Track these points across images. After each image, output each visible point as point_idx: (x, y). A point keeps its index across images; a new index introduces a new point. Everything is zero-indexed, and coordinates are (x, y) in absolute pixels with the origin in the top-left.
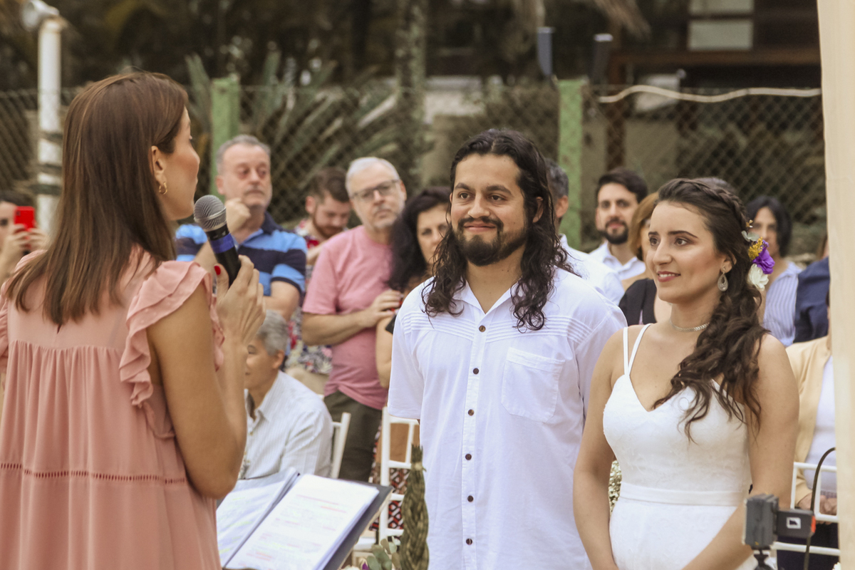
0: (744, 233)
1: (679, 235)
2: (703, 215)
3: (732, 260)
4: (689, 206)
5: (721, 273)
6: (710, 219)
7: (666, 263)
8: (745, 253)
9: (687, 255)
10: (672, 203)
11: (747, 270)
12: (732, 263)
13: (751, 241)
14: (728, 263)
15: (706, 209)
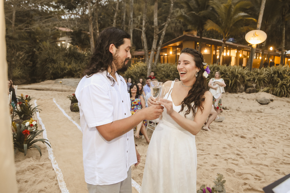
0: (203, 63)
1: (186, 62)
2: (193, 57)
3: (199, 69)
4: (189, 54)
5: (196, 72)
6: (194, 58)
7: (182, 69)
8: (203, 68)
9: (188, 66)
10: (185, 53)
11: (203, 72)
12: (199, 70)
13: (205, 65)
14: (198, 70)
15: (194, 56)
